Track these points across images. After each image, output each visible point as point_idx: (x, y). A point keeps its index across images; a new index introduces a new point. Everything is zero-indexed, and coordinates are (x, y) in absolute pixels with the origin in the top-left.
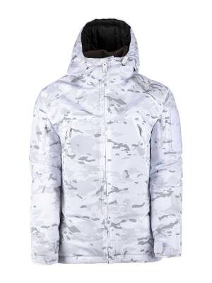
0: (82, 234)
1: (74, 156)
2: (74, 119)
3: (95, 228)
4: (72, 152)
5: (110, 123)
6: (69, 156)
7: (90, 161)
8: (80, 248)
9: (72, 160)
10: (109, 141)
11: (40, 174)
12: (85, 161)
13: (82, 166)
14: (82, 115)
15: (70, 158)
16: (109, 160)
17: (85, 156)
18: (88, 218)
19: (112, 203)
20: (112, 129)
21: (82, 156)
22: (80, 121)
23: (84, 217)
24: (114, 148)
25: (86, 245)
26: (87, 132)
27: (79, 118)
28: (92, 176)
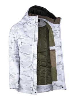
0: (23, 81)
7: (28, 54)
9: (22, 54)
17: (26, 52)
18: (26, 75)
23: (24, 75)
26: (27, 43)
27: (25, 38)
28: (28, 60)
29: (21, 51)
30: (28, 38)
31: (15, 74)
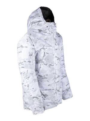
0: (49, 96)
1: (47, 64)
2: (46, 48)
3: (53, 93)
4: (46, 62)
5: (56, 50)
6: (44, 64)
7: (52, 66)
8: (48, 102)
9: (46, 66)
10: (56, 57)
11: (32, 74)
12: (51, 66)
13: (49, 68)
14: (49, 47)
15: (45, 65)
16: (57, 65)
17: (51, 64)
18: (51, 89)
19: (58, 82)
20: (57, 52)
21: (50, 64)
22: (48, 49)
23: (49, 90)
24: (58, 60)
25: (50, 101)
26: (51, 54)
27: (48, 48)
28: (53, 72)
29: (46, 63)
30: (51, 48)
31: (39, 96)
